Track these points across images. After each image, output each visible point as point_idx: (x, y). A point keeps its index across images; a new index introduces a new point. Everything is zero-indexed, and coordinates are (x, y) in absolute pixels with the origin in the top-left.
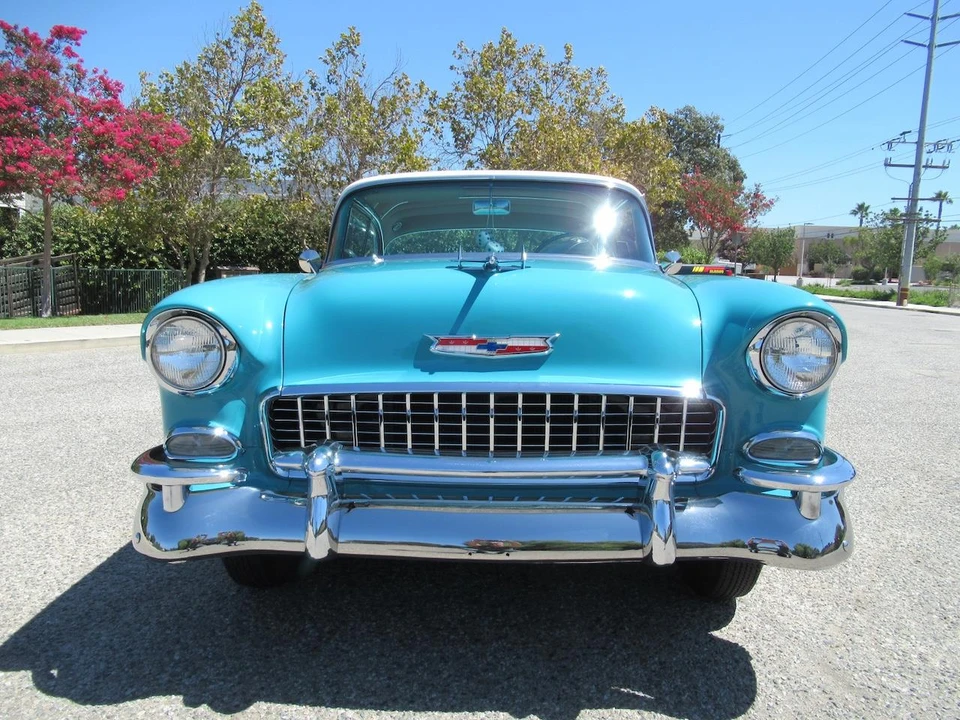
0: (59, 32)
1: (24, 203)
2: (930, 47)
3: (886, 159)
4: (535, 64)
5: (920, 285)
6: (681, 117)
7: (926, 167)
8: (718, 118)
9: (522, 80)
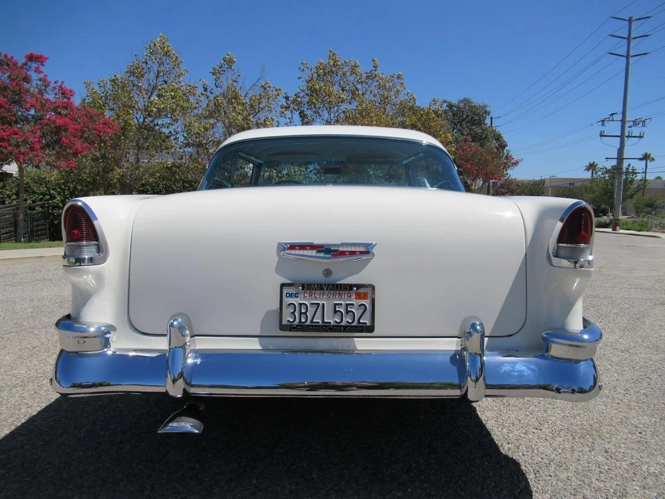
0: (31, 58)
1: (12, 168)
2: (627, 57)
3: (601, 132)
4: (353, 72)
5: (632, 217)
6: (462, 105)
7: (628, 137)
8: (486, 106)
9: (344, 82)
